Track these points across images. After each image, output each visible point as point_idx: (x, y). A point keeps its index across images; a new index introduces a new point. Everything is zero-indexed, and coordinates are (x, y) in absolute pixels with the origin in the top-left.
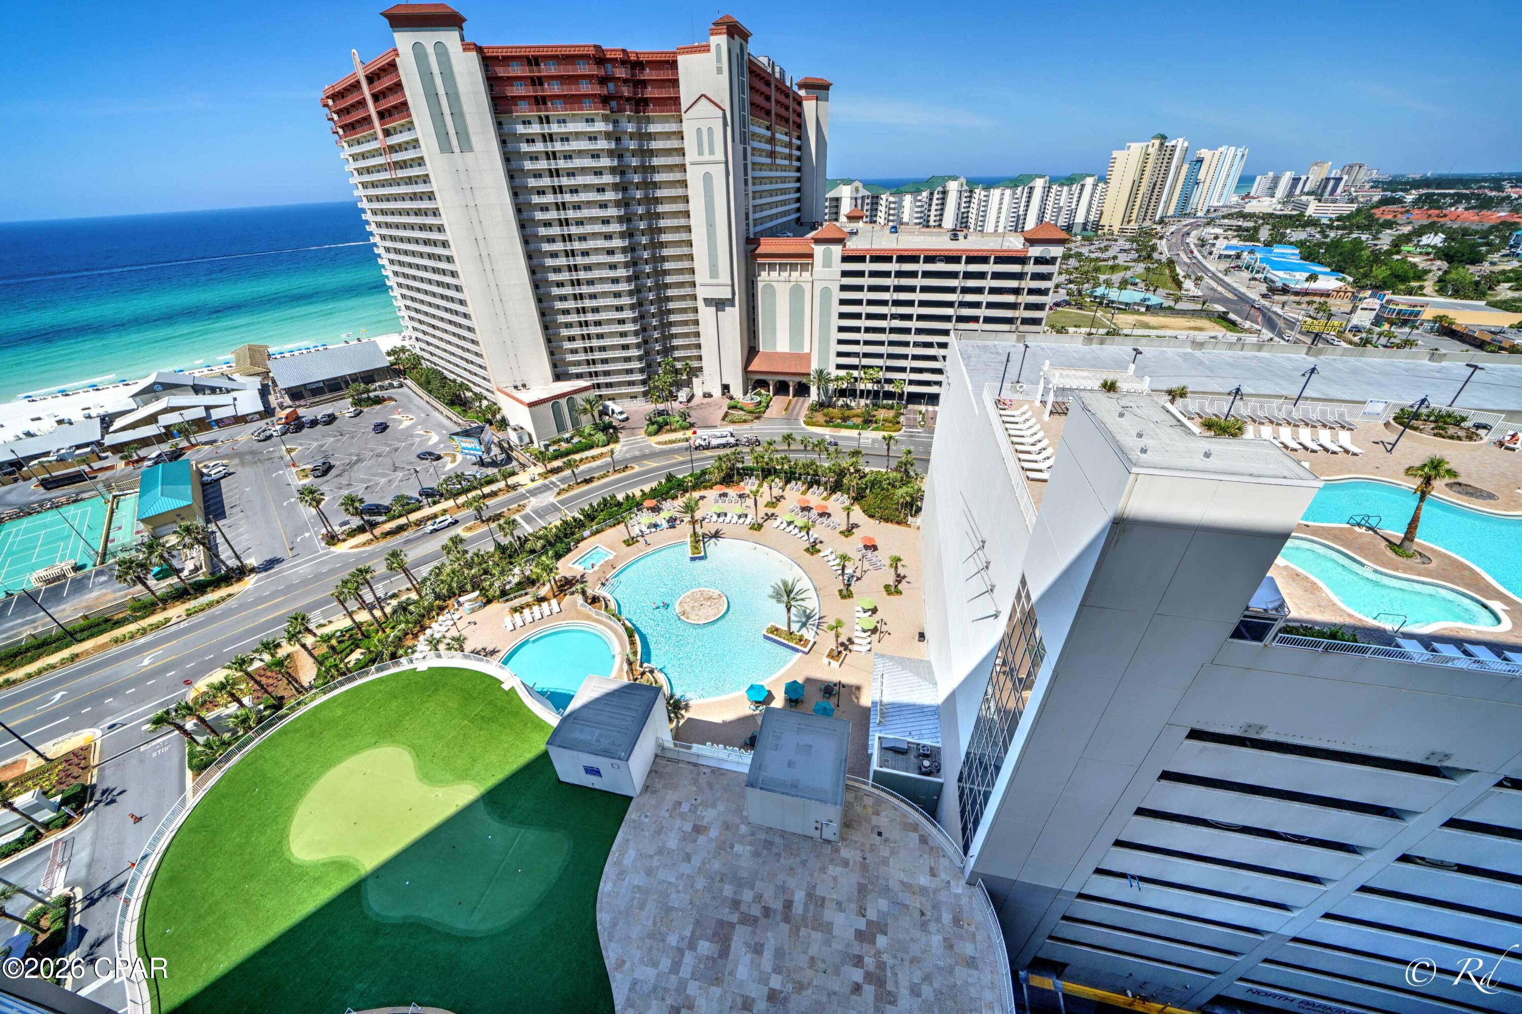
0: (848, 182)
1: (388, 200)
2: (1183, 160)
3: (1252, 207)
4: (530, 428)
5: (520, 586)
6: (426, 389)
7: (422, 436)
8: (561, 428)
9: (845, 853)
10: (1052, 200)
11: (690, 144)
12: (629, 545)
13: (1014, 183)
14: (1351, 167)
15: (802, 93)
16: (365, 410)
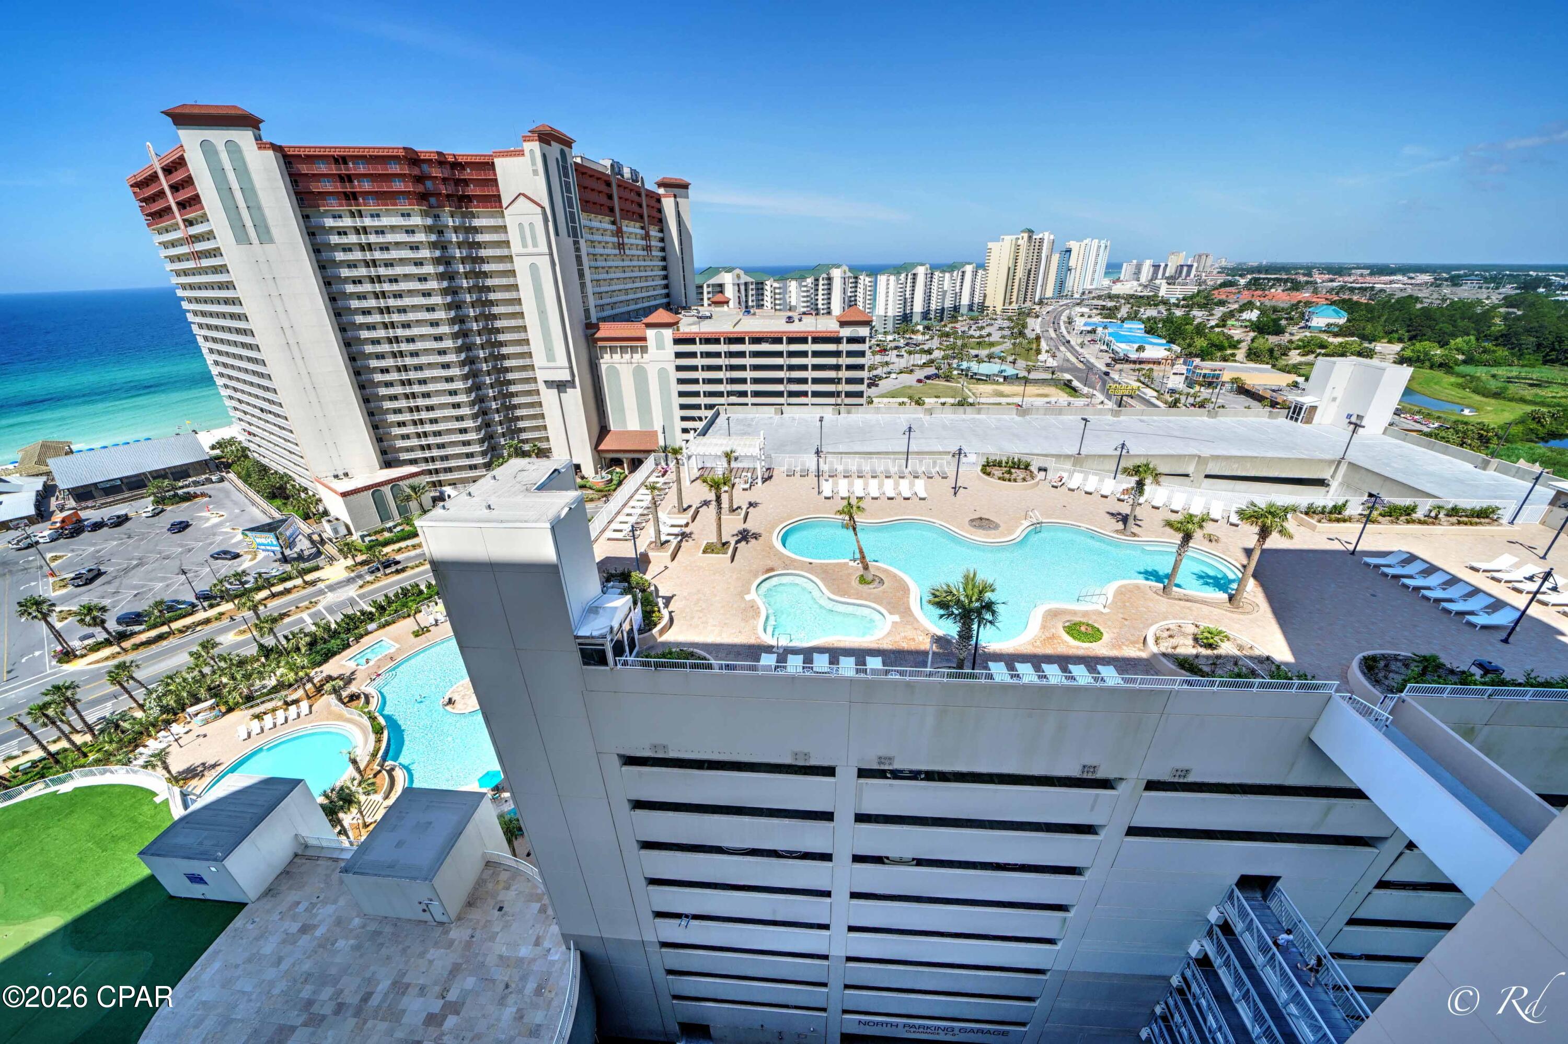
0: (729, 270)
1: (200, 288)
2: (1052, 251)
3: (1118, 289)
4: (345, 517)
5: (275, 690)
6: (245, 481)
7: (227, 533)
8: (384, 516)
9: (453, 934)
10: (936, 284)
11: (513, 235)
12: (417, 636)
13: (896, 270)
14: (1200, 256)
15: (661, 191)
16: (169, 508)
